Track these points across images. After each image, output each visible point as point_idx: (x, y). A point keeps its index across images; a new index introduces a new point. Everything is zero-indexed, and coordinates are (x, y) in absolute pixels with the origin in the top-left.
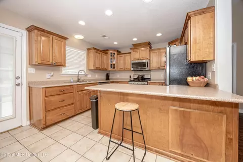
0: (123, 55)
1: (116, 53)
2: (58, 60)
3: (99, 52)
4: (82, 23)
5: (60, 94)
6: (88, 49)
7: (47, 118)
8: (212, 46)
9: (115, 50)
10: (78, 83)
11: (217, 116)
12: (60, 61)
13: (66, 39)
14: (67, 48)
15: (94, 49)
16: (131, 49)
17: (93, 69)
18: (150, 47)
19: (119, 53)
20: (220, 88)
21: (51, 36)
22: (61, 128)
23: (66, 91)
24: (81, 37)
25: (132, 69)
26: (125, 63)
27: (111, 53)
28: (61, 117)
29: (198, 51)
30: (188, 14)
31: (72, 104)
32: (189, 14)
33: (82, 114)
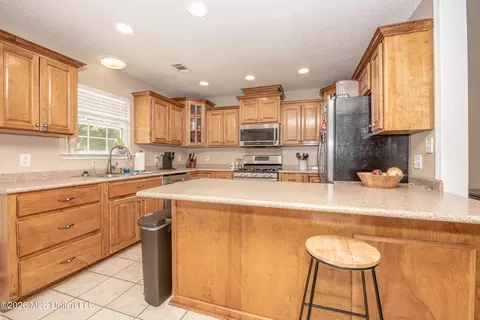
0: (220, 112)
1: (203, 106)
2: (55, 118)
3: (165, 103)
4: (124, 29)
5: (61, 209)
6: (136, 95)
7: (24, 275)
8: (428, 100)
9: (201, 101)
10: (111, 178)
11: (457, 252)
12: (60, 122)
13: (77, 65)
14: (81, 90)
15: (153, 94)
16: (239, 98)
17: (149, 142)
18: (282, 98)
19: (210, 105)
20: (447, 188)
21: (36, 57)
22: (67, 299)
23: (78, 201)
24: (120, 64)
25: (242, 144)
26: (224, 130)
27: (193, 107)
28: (64, 267)
29: (400, 109)
30: (378, 30)
31: (95, 232)
32: (382, 30)
33: (122, 255)
